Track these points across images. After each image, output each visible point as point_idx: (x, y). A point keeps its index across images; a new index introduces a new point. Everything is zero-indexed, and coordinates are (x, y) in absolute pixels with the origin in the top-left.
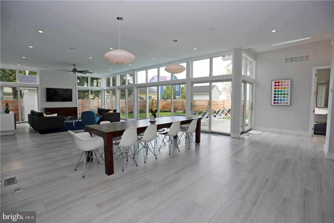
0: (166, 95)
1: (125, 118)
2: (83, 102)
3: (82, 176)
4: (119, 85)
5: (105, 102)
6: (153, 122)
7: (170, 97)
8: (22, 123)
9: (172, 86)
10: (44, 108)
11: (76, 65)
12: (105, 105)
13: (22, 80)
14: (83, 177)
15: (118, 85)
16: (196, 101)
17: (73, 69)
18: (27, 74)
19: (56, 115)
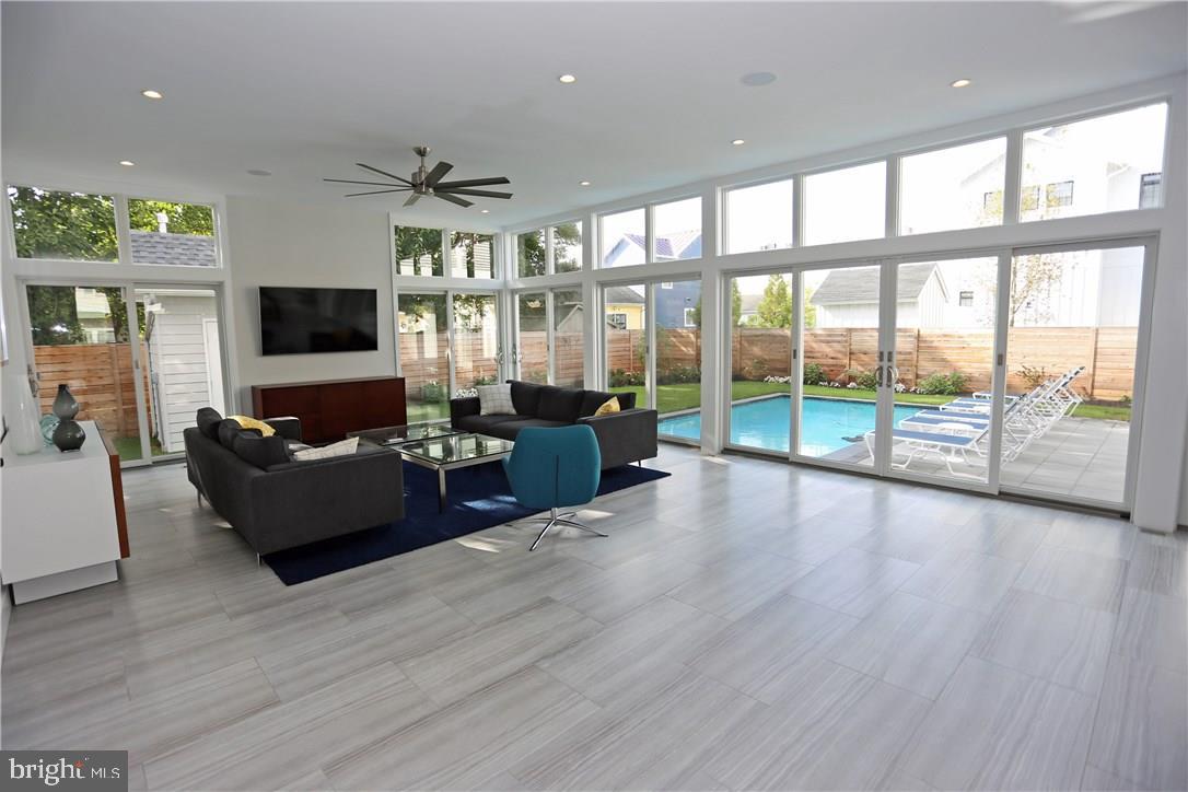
5: (514, 346)
8: (157, 464)
10: (253, 388)
12: (515, 363)
13: (142, 254)
16: (853, 334)
18: (163, 229)
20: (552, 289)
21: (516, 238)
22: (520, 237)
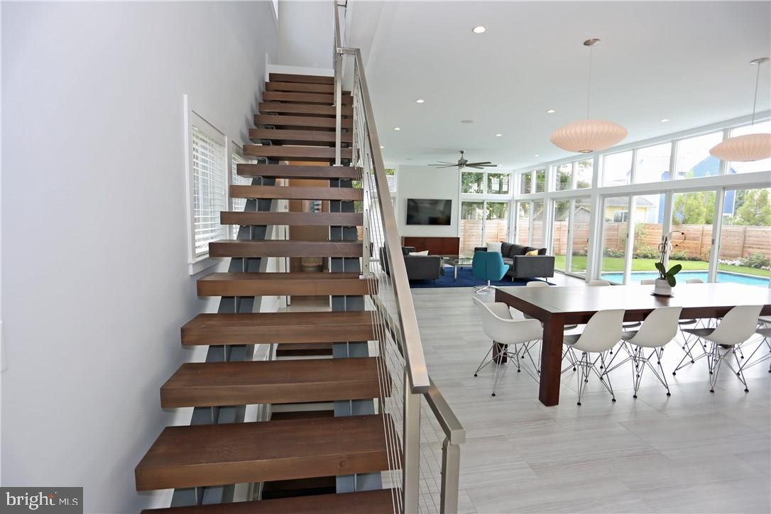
0: (681, 213)
1: (564, 270)
2: (467, 225)
3: (492, 393)
4: (554, 190)
5: (516, 228)
6: (662, 298)
7: (695, 216)
9: (722, 192)
11: (464, 152)
12: (515, 235)
14: (494, 395)
15: (550, 191)
17: (459, 161)
19: (425, 253)
20: (533, 201)
21: (520, 175)
22: (522, 174)
